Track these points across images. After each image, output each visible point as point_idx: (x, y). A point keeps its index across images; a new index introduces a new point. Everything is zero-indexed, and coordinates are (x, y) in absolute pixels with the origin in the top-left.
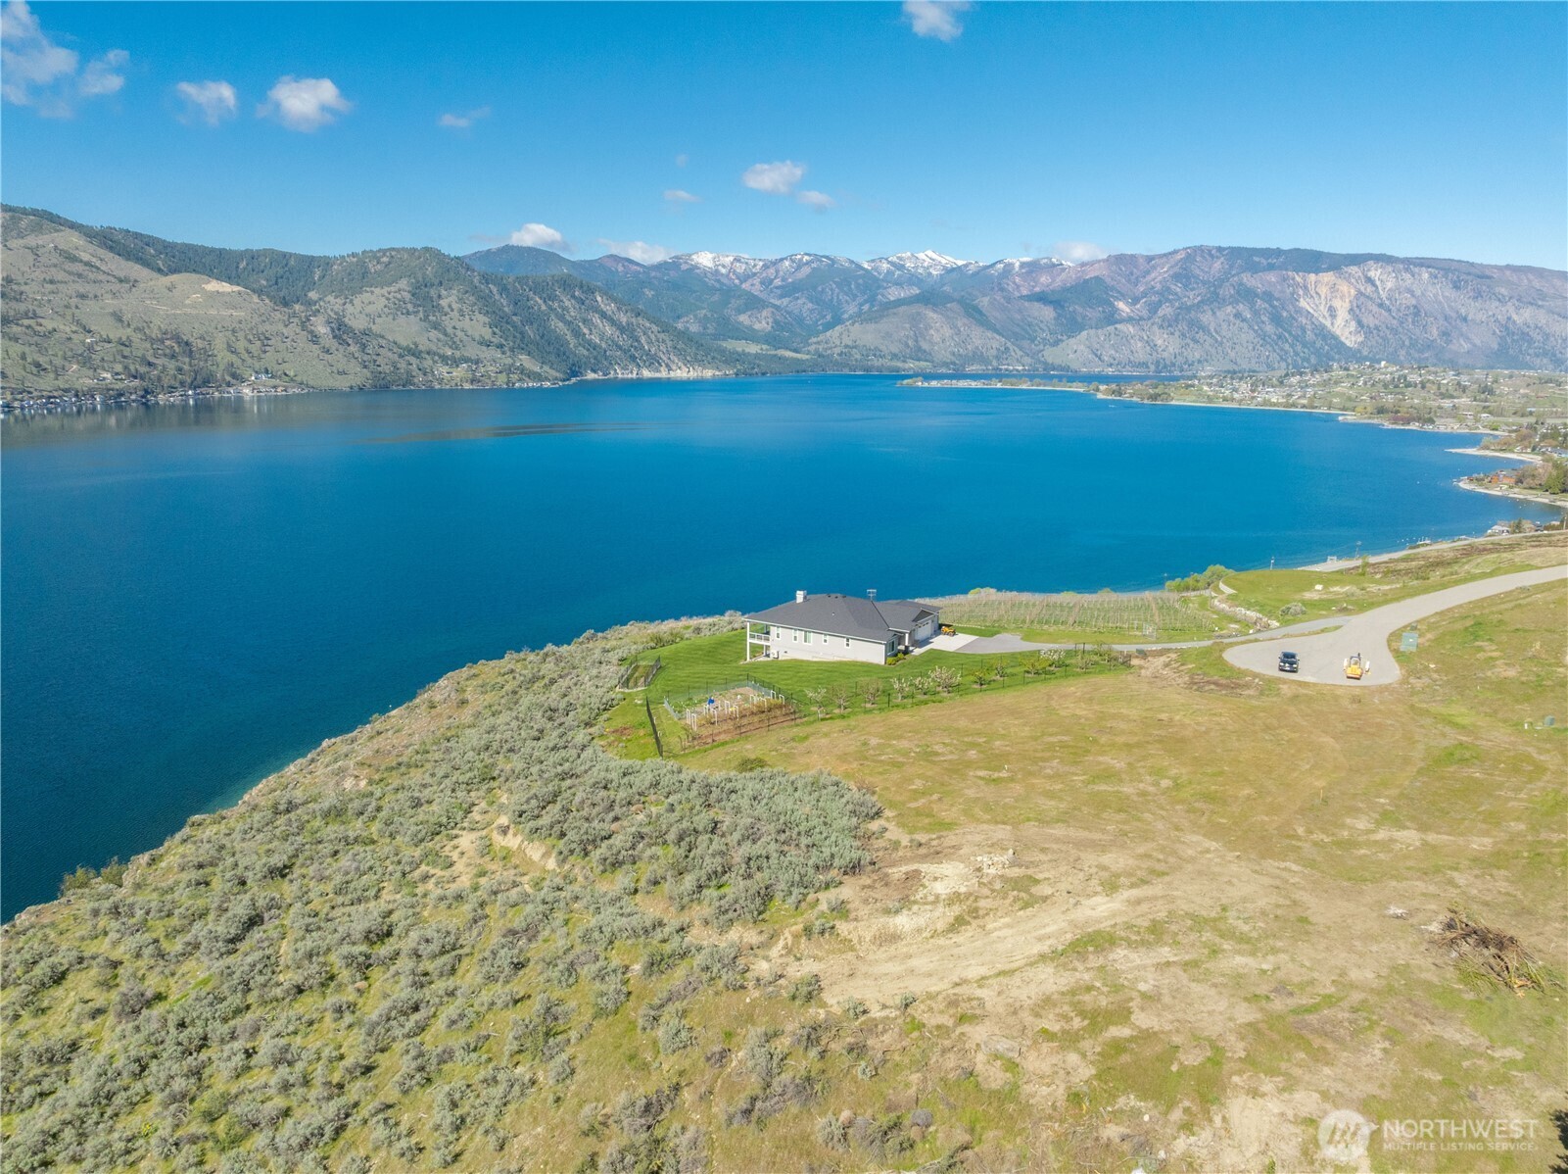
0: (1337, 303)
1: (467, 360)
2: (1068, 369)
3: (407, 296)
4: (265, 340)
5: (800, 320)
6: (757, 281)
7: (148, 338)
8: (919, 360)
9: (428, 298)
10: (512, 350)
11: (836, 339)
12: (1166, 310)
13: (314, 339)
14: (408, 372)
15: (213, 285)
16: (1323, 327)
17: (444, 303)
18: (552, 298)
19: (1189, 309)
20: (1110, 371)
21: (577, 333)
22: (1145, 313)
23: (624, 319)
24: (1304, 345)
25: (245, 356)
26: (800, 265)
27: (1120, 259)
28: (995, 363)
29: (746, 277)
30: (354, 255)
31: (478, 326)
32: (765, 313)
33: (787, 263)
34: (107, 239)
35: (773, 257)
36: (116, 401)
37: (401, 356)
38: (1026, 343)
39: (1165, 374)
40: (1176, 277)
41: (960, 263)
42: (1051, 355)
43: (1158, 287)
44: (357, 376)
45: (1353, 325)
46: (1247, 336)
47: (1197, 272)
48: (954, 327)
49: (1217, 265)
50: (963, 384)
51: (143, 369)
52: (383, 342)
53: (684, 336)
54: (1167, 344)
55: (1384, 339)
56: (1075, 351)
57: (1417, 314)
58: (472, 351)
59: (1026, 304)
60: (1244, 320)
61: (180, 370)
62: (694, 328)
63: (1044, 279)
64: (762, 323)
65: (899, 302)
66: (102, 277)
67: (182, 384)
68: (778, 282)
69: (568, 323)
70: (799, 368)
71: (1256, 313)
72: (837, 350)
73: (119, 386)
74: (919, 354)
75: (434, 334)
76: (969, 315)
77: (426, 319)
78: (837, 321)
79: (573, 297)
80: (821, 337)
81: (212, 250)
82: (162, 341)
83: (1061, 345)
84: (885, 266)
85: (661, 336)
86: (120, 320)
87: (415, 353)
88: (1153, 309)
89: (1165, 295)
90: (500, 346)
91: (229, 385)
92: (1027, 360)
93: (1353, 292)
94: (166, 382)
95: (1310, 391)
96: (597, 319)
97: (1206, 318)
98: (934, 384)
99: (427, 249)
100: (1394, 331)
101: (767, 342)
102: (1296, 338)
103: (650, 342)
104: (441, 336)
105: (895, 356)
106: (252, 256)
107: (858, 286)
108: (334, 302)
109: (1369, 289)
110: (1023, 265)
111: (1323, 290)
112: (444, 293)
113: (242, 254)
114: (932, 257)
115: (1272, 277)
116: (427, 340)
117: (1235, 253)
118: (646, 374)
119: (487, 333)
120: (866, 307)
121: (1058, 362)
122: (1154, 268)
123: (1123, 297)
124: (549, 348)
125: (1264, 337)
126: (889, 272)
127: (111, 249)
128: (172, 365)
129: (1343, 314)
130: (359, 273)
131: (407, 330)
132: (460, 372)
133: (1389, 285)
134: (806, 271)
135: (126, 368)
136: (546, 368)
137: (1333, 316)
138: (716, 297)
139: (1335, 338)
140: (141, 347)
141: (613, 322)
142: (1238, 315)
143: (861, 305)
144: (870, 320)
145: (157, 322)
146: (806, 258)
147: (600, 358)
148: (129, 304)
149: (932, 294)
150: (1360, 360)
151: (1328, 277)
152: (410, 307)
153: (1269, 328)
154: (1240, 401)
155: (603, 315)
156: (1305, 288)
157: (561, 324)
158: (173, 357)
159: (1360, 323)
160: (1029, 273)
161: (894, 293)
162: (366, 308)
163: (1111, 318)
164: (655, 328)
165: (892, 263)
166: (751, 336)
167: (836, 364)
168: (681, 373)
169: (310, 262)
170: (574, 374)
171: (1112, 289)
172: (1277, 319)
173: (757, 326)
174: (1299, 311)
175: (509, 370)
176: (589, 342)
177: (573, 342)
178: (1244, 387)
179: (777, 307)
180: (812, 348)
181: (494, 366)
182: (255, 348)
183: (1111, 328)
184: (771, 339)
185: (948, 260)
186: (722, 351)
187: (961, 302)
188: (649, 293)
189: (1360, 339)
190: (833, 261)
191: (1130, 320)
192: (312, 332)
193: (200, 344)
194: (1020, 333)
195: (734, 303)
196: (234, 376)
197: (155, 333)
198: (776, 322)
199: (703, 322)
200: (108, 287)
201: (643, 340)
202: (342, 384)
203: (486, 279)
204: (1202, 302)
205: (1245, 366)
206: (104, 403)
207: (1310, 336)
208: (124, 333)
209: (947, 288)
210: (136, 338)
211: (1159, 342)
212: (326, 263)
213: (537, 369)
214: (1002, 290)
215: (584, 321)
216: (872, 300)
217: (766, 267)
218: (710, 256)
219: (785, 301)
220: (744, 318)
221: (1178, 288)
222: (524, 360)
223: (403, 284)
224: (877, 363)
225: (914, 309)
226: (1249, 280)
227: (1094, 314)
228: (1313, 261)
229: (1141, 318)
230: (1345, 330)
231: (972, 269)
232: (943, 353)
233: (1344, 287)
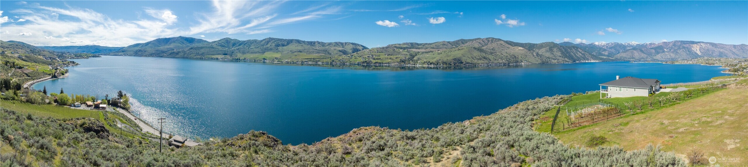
0: (697, 49)
1: (557, 59)
2: (657, 60)
3: (548, 49)
4: (526, 56)
5: (613, 53)
6: (605, 47)
7: (510, 56)
8: (633, 59)
9: (552, 49)
10: (564, 58)
11: (619, 56)
12: (672, 50)
13: (534, 56)
14: (548, 61)
15: (520, 48)
16: (696, 52)
17: (554, 50)
18: (571, 49)
19: (676, 50)
20: (664, 60)
21: (575, 55)
22: (669, 51)
23: (583, 53)
24: (693, 55)
25: (523, 58)
26: (612, 44)
27: (664, 42)
28: (646, 59)
29: (604, 46)
30: (541, 43)
31: (559, 54)
32: (607, 52)
33: (610, 44)
34: (507, 42)
35: (608, 43)
36: (505, 65)
37: (547, 58)
38: (650, 56)
39: (673, 60)
40: (673, 45)
41: (639, 43)
42: (655, 58)
43: (671, 47)
44: (540, 61)
45: (700, 52)
46: (685, 54)
47: (676, 44)
48: (639, 53)
49: (679, 43)
50: (641, 62)
51: (509, 60)
52: (544, 56)
53: (593, 55)
54: (673, 55)
55: (704, 54)
56: (659, 57)
57: (708, 50)
58: (558, 58)
59: (650, 50)
60: (684, 51)
61: (514, 60)
62: (595, 54)
63: (653, 46)
64: (606, 53)
65: (629, 50)
66: (505, 47)
67: (514, 62)
68: (609, 47)
69: (574, 53)
70: (613, 60)
71: (686, 50)
72: (619, 57)
73: (505, 62)
74: (633, 58)
75: (552, 55)
76: (641, 51)
77: (551, 53)
78: (619, 53)
79: (575, 49)
80: (616, 55)
81: (520, 43)
82: (512, 56)
83: (656, 56)
84: (627, 44)
85: (589, 55)
86: (507, 53)
87: (549, 58)
88: (670, 50)
89: (672, 47)
90: (562, 57)
91: (520, 63)
92: (651, 58)
93: (699, 47)
94: (512, 62)
95: (696, 61)
96: (578, 53)
97: (678, 51)
98: (636, 62)
99: (552, 42)
100: (705, 52)
101: (607, 56)
102: (692, 54)
103: (587, 56)
104: (553, 55)
105: (629, 58)
106: (526, 44)
107: (622, 47)
108: (537, 50)
109: (701, 47)
110: (649, 44)
111: (695, 47)
112: (554, 49)
113: (524, 44)
114: (634, 43)
115: (688, 45)
116: (552, 56)
117: (682, 41)
118: (587, 61)
119: (560, 55)
120: (624, 51)
121: (656, 59)
122: (670, 44)
123: (665, 48)
124: (570, 57)
125: (687, 54)
126: (627, 45)
127: (507, 43)
128: (513, 59)
129: (698, 50)
130: (541, 46)
131: (548, 54)
132: (556, 61)
133: (704, 46)
134: (614, 45)
135: (506, 60)
136: (570, 60)
137: (697, 51)
138: (598, 49)
139: (698, 54)
140: (509, 57)
141: (581, 53)
142: (683, 51)
143: (623, 50)
144: (624, 52)
145: (512, 53)
146: (613, 43)
147: (579, 59)
148: (508, 51)
149: (635, 48)
150: (702, 57)
151: (695, 45)
152: (549, 51)
153: (688, 53)
154: (686, 63)
155: (580, 52)
156: (692, 46)
157: (572, 54)
158: (513, 58)
159: (701, 51)
160: (650, 45)
161: (628, 48)
162: (542, 51)
163: (664, 52)
164: (588, 54)
165: (628, 44)
166: (605, 55)
167: (619, 60)
168: (592, 61)
169: (534, 44)
170: (574, 62)
171: (664, 47)
172: (689, 51)
173: (605, 54)
174: (692, 50)
175: (563, 61)
176: (577, 56)
177: (574, 56)
178: (686, 61)
179: (609, 51)
180: (615, 57)
181: (561, 60)
182: (525, 57)
183: (664, 53)
184: (608, 56)
185: (637, 43)
186: (600, 58)
187: (639, 49)
188: (587, 49)
189: (701, 54)
190: (618, 43)
191: (667, 52)
192: (533, 55)
193: (517, 56)
194: (650, 54)
195: (602, 50)
196: (521, 61)
197: (511, 55)
198: (608, 53)
199: (596, 53)
200: (506, 48)
201: (586, 56)
202: (537, 63)
203: (561, 46)
204: (678, 49)
205: (685, 58)
206: (503, 65)
207: (694, 54)
208: (507, 55)
209: (637, 47)
210: (508, 55)
211: (672, 55)
212: (537, 44)
213: (568, 61)
214: (646, 47)
215: (576, 53)
216: (625, 49)
217: (607, 44)
218: (597, 43)
219: (610, 50)
220: (603, 53)
221: (674, 47)
222: (566, 59)
223: (548, 47)
224: (626, 59)
225: (632, 51)
226: (684, 45)
227: (661, 51)
228: (693, 43)
229: (668, 52)
230: (699, 53)
231: (641, 44)
232: (637, 58)
233: (698, 46)
